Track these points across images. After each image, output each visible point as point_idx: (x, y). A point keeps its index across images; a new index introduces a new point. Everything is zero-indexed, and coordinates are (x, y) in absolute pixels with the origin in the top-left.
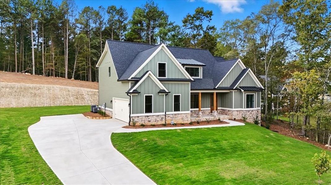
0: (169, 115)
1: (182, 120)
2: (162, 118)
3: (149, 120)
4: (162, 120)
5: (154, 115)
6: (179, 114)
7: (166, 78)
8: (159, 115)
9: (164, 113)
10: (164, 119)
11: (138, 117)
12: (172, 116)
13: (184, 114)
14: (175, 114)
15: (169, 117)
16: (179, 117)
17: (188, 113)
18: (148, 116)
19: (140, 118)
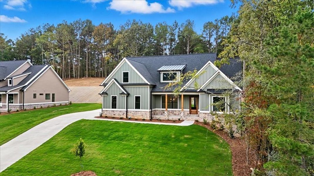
0: (131, 112)
1: (142, 116)
2: (123, 113)
3: (114, 114)
4: (124, 115)
5: (118, 111)
6: (139, 111)
7: (129, 83)
8: (121, 111)
9: (125, 110)
10: (126, 114)
11: (107, 111)
12: (133, 112)
13: (144, 112)
14: (136, 111)
15: (131, 113)
16: (139, 114)
17: (147, 111)
18: (113, 111)
19: (108, 111)
